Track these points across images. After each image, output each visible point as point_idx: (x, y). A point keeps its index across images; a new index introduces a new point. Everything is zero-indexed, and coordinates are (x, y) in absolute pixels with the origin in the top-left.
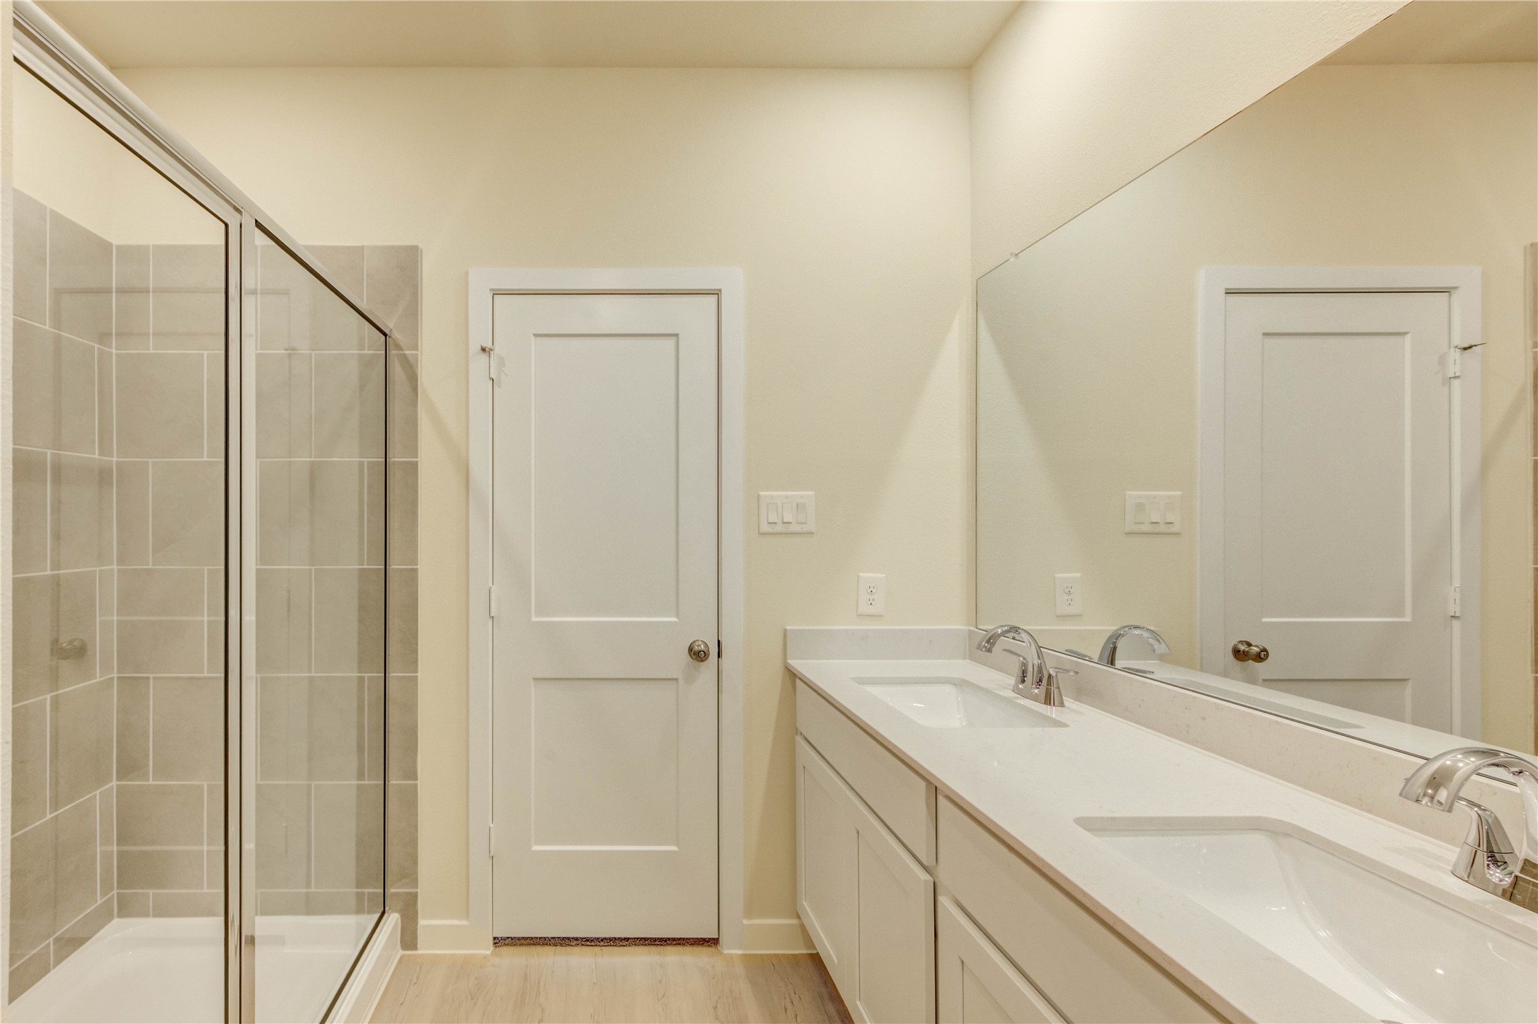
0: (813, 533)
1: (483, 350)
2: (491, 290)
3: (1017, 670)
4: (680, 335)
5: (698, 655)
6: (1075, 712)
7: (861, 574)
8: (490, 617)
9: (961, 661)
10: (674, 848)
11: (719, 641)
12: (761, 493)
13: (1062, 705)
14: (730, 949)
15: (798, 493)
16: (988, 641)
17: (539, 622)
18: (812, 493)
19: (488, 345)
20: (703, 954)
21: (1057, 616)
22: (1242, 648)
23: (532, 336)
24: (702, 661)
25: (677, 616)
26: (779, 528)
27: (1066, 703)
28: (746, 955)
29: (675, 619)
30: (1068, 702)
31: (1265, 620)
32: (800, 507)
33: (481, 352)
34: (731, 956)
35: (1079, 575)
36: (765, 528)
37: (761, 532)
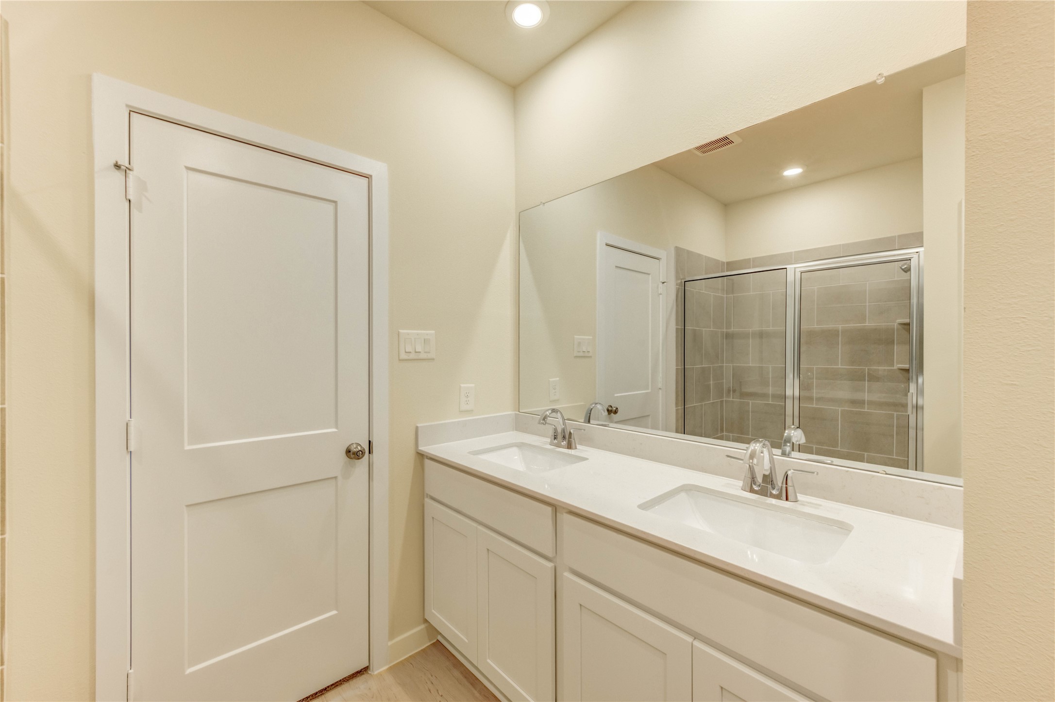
0: (433, 359)
1: (117, 166)
2: (127, 106)
3: (551, 433)
4: (338, 202)
5: (353, 454)
6: (581, 450)
7: (462, 385)
8: (128, 452)
9: (511, 432)
10: (334, 612)
11: (370, 442)
12: (400, 331)
13: (576, 448)
14: (378, 669)
15: (425, 332)
16: (544, 419)
17: (193, 450)
18: (434, 332)
19: (124, 162)
20: (359, 684)
21: (550, 401)
22: (610, 409)
23: (184, 169)
24: (359, 459)
25: (337, 427)
26: (412, 356)
27: (577, 447)
28: (390, 667)
29: (334, 430)
30: (578, 446)
31: (616, 395)
32: (426, 341)
33: (114, 169)
34: (380, 674)
35: (558, 379)
36: (403, 356)
37: (400, 359)
